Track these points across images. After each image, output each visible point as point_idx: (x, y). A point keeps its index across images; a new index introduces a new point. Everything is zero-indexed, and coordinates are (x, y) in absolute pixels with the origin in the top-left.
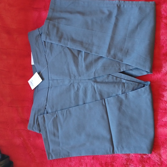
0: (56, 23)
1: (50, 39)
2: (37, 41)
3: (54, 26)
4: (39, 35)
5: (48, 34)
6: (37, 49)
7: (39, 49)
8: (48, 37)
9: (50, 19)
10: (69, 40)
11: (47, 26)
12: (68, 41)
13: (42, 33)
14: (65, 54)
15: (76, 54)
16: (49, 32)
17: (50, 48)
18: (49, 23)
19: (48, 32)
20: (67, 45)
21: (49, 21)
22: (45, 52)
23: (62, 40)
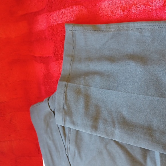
0: (82, 87)
1: (73, 123)
2: (48, 124)
3: (78, 92)
4: (50, 113)
5: (68, 113)
6: (50, 142)
7: (53, 141)
8: (68, 118)
9: (69, 79)
10: (117, 124)
11: (63, 95)
12: (114, 126)
13: (55, 110)
14: (112, 158)
15: (139, 157)
16: (69, 107)
17: (76, 142)
18: (66, 87)
19: (66, 108)
20: (113, 135)
21: (65, 83)
22: (67, 149)
23: (101, 125)
